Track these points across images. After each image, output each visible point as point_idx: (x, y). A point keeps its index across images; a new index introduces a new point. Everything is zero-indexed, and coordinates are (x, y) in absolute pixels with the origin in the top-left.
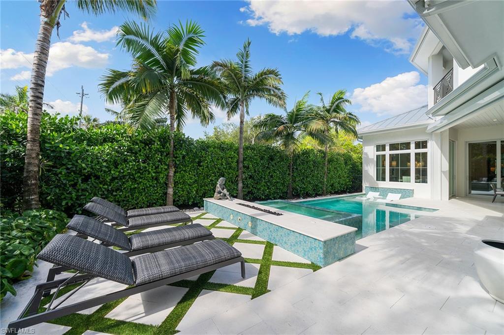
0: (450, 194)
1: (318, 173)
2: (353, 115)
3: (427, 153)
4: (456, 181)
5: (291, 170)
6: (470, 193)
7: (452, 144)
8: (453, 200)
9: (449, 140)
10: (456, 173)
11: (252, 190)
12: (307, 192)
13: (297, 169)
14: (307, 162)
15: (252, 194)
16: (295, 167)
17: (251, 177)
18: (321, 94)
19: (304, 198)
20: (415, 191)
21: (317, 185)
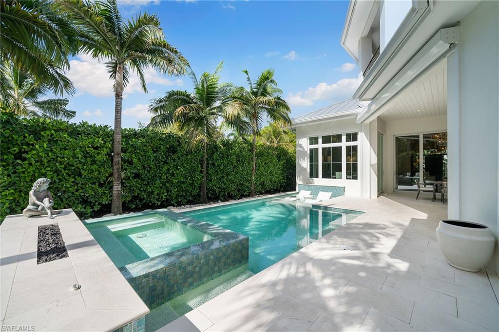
0: (378, 191)
1: (244, 170)
2: (281, 100)
3: (357, 146)
4: (384, 177)
5: (205, 166)
6: (397, 188)
7: (381, 137)
8: (382, 197)
9: (378, 132)
10: (384, 168)
11: (138, 194)
12: (229, 194)
13: (213, 164)
14: (228, 156)
15: (141, 200)
16: (211, 162)
17: (137, 176)
18: (246, 72)
19: (224, 201)
20: (346, 188)
21: (242, 185)
